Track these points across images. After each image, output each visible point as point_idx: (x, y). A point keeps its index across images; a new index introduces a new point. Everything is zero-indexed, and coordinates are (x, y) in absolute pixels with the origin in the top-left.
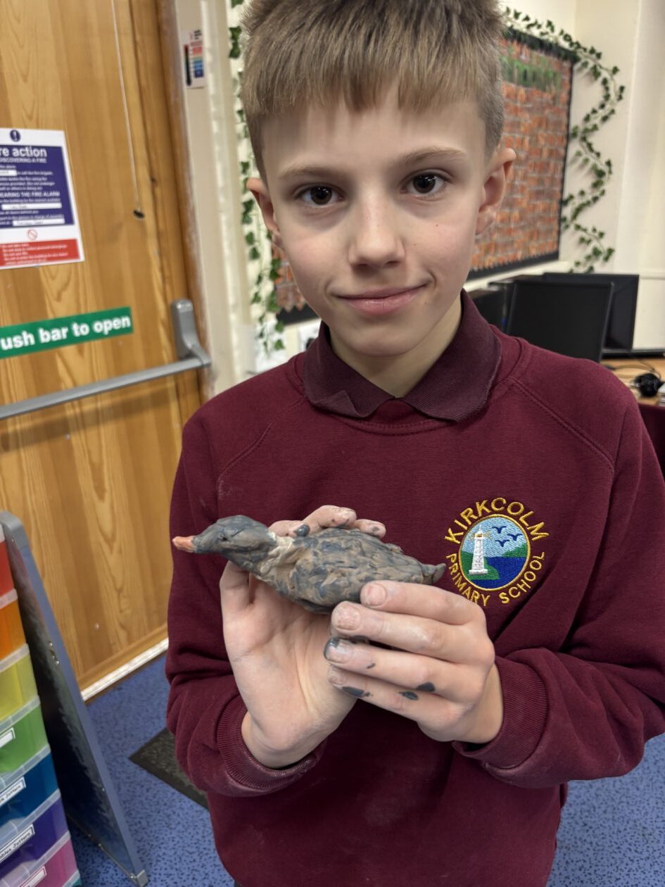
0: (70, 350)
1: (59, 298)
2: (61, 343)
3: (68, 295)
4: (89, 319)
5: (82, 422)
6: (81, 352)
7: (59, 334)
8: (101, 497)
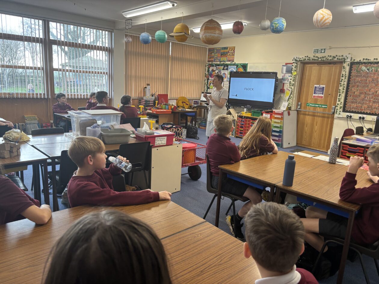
0: (318, 108)
1: (319, 102)
2: (318, 107)
3: (320, 102)
4: (322, 105)
5: (317, 116)
6: (319, 108)
7: (318, 106)
8: (316, 126)
